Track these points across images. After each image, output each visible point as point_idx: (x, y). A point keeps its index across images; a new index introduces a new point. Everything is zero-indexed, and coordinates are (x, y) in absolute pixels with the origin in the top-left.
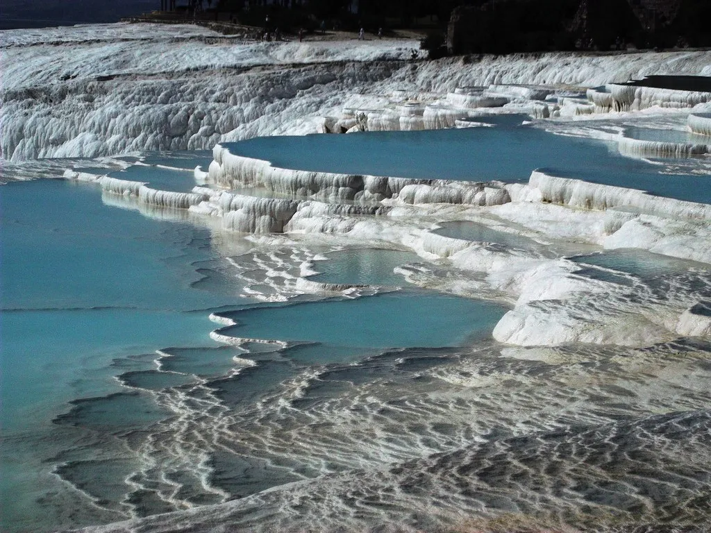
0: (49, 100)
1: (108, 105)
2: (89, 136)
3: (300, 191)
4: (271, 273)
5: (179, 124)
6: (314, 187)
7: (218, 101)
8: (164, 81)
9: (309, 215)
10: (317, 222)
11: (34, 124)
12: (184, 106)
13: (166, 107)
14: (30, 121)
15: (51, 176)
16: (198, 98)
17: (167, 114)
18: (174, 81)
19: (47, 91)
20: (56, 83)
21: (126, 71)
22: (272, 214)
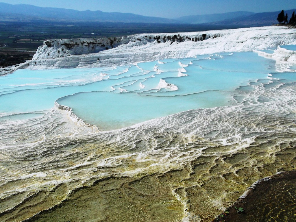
0: (258, 39)
1: (267, 40)
2: (264, 45)
3: (291, 54)
4: (282, 67)
5: (279, 43)
6: (293, 53)
7: (286, 39)
8: (277, 36)
9: (292, 58)
10: (293, 59)
11: (255, 43)
12: (280, 40)
13: (277, 40)
14: (254, 42)
15: (251, 51)
16: (283, 39)
17: (277, 41)
18: (279, 36)
19: (257, 37)
20: (259, 36)
21: (271, 34)
22: (285, 58)
